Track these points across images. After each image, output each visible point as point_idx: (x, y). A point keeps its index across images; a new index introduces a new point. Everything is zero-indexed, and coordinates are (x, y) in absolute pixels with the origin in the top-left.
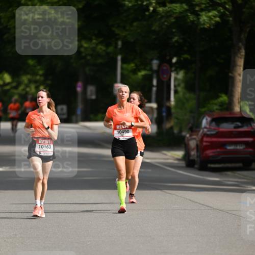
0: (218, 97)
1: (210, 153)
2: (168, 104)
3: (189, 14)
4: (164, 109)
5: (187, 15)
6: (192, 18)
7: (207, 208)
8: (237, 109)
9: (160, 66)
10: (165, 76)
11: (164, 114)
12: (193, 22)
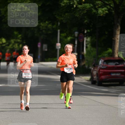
0: (107, 50)
1: (103, 77)
2: (83, 53)
3: (93, 9)
4: (81, 56)
5: (92, 10)
6: (94, 11)
7: (102, 104)
8: (116, 56)
9: (79, 35)
10: (81, 40)
11: (81, 58)
12: (95, 13)
